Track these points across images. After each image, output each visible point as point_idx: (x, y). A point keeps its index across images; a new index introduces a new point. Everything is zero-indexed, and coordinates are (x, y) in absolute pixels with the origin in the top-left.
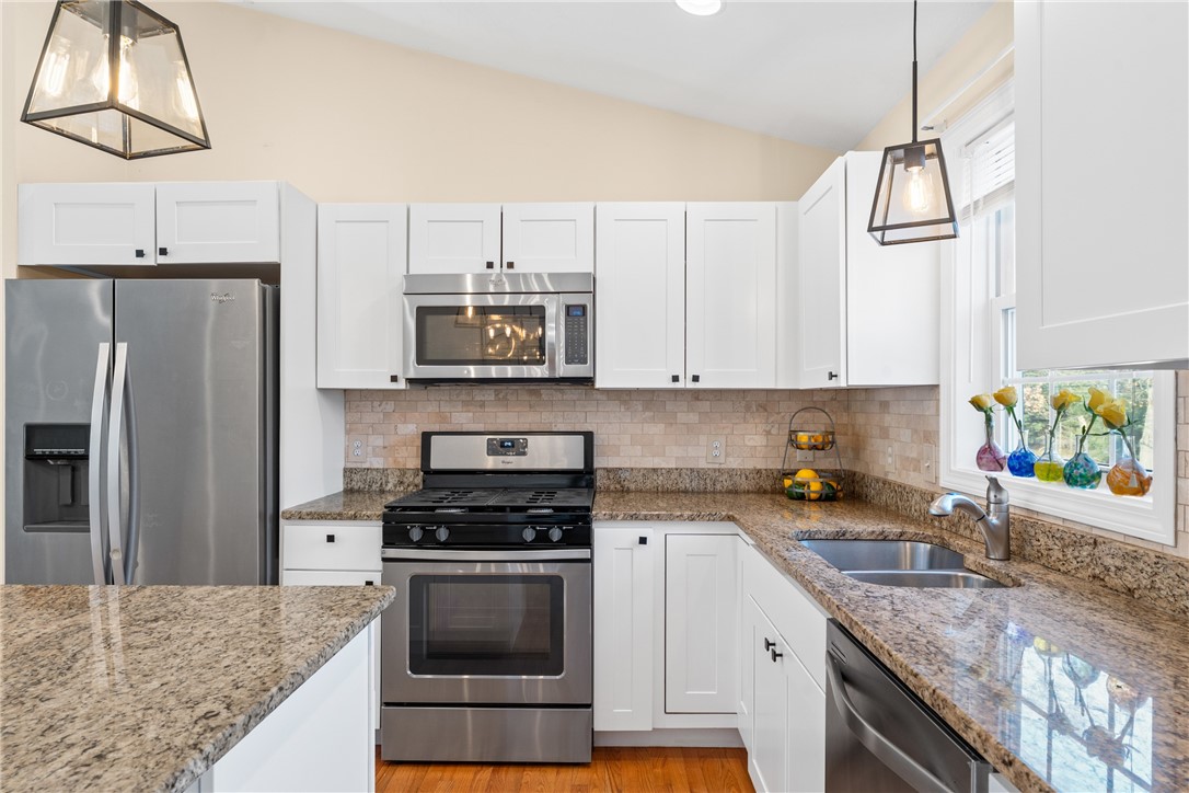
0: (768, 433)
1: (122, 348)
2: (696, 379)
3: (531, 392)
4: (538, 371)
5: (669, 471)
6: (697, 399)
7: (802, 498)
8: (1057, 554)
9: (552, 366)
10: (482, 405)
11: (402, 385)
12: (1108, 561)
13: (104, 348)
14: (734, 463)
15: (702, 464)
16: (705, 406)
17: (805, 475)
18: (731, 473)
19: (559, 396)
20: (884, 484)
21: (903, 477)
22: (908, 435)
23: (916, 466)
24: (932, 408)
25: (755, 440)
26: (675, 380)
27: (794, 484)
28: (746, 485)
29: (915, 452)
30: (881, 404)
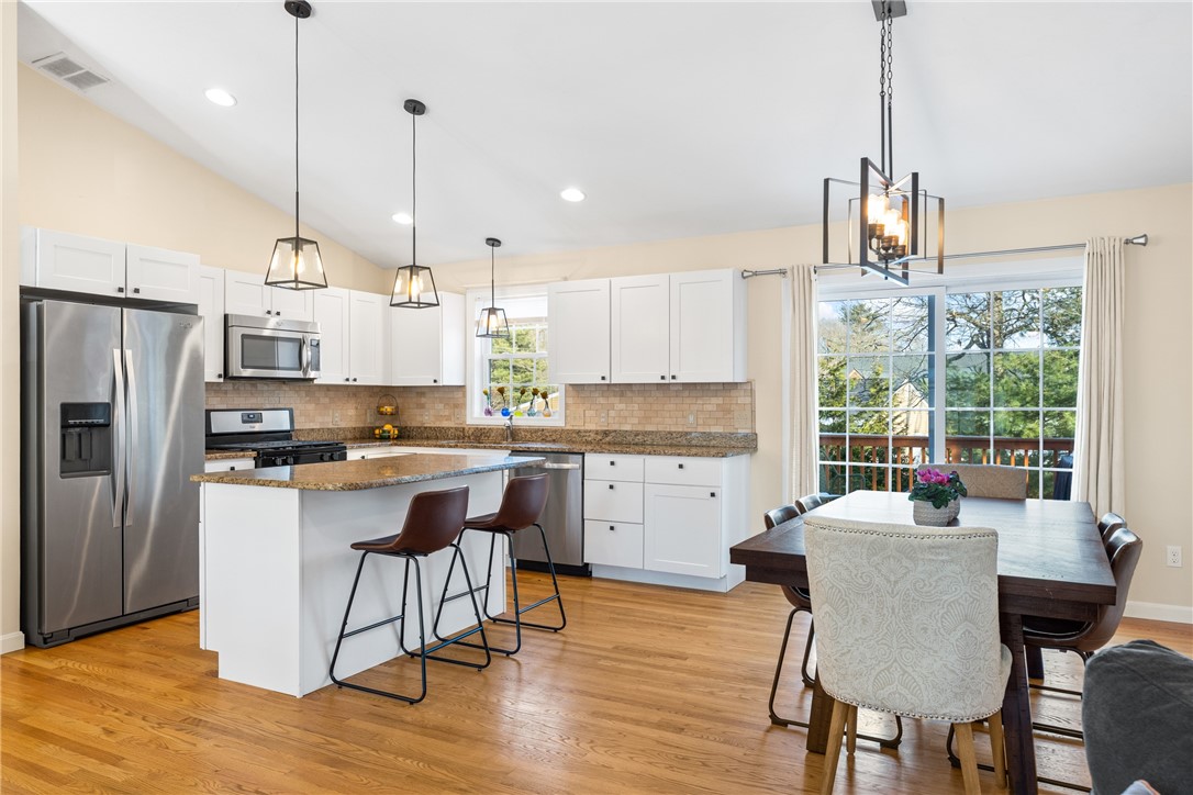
0: (357, 408)
1: (128, 353)
2: (355, 380)
3: (254, 385)
4: (299, 374)
5: (319, 430)
6: (328, 390)
7: (388, 438)
8: (529, 435)
9: (305, 372)
10: (226, 392)
11: (222, 380)
12: (547, 434)
13: (117, 352)
14: (343, 425)
15: (331, 426)
16: (331, 394)
17: (388, 427)
18: (344, 429)
19: (266, 388)
20: (426, 428)
21: (438, 424)
22: (441, 406)
23: (448, 418)
24: (460, 394)
25: (352, 412)
26: (347, 380)
27: (384, 431)
28: (349, 436)
29: (447, 413)
30: (418, 393)
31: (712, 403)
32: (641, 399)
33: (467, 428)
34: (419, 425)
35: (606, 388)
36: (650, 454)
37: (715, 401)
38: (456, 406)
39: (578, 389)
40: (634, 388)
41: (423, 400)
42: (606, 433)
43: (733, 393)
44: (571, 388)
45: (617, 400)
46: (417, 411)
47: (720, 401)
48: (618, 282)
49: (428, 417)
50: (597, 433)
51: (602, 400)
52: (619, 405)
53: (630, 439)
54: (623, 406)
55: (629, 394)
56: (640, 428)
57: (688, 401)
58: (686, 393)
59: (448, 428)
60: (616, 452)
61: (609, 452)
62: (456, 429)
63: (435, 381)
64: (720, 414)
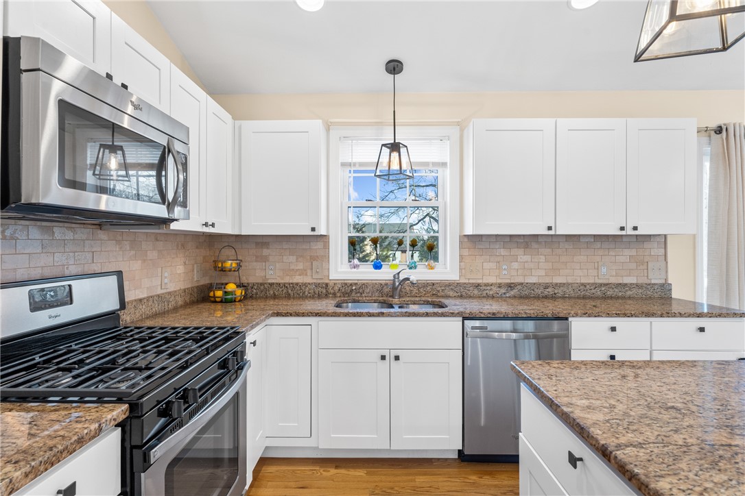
0: (185, 264)
2: (213, 225)
5: (148, 299)
8: (415, 291)
9: (172, 210)
12: (439, 289)
14: (172, 287)
15: (159, 291)
17: (231, 287)
18: (174, 294)
20: (271, 284)
21: (287, 280)
22: (292, 259)
23: (303, 273)
24: (319, 245)
25: (180, 269)
26: (206, 225)
27: (226, 293)
28: (180, 302)
29: (300, 266)
30: (257, 244)
31: (625, 255)
32: (549, 250)
33: (331, 284)
34: (260, 281)
35: (508, 239)
36: (662, 316)
37: (627, 252)
38: (313, 259)
39: (474, 242)
40: (540, 239)
41: (265, 252)
42: (511, 286)
43: (646, 245)
44: (466, 240)
45: (521, 251)
46: (258, 265)
47: (633, 252)
48: (563, 123)
49: (273, 271)
50: (500, 286)
51: (503, 252)
52: (523, 257)
53: (538, 291)
54: (528, 258)
55: (535, 245)
56: (547, 280)
57: (601, 252)
58: (598, 244)
59: (305, 285)
60: (618, 315)
61: (609, 315)
62: (317, 285)
63: (313, 229)
64: (633, 266)
